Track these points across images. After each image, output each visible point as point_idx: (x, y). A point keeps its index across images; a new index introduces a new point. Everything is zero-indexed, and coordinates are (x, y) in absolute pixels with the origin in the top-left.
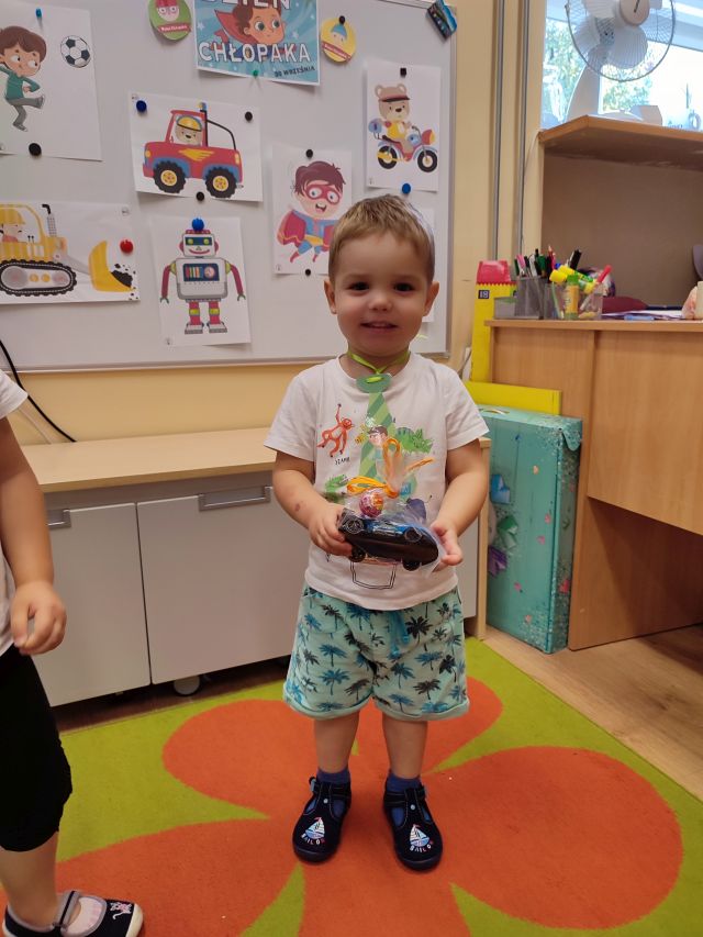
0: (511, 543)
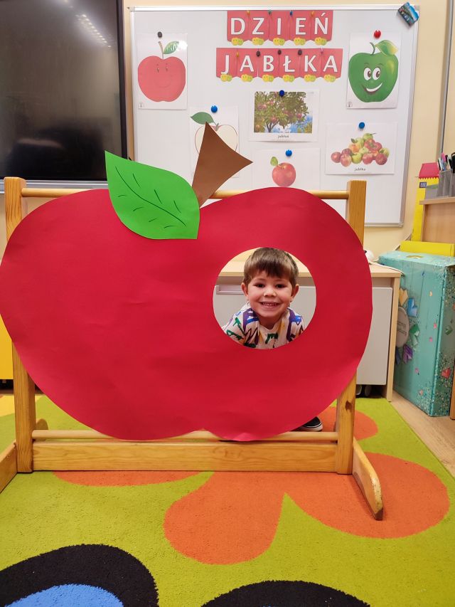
0: (415, 342)
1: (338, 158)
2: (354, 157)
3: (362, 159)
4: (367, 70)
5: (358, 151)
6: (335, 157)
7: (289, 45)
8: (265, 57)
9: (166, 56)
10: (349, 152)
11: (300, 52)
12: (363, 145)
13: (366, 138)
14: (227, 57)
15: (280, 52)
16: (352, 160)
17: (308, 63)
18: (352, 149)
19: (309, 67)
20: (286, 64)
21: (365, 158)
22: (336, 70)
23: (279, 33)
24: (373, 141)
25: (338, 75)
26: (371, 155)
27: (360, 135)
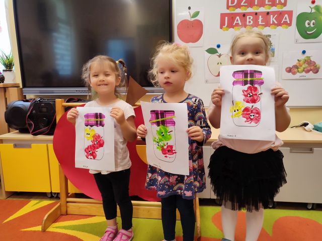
1: (289, 70)
2: (299, 69)
3: (304, 70)
4: (307, 21)
5: (301, 66)
6: (288, 69)
7: (262, 9)
8: (248, 17)
9: (193, 19)
10: (296, 67)
11: (268, 13)
12: (305, 63)
13: (306, 59)
14: (226, 18)
15: (256, 14)
16: (298, 71)
17: (272, 19)
18: (298, 65)
19: (273, 21)
20: (260, 20)
21: (305, 70)
22: (289, 22)
23: (256, 3)
24: (311, 60)
25: (290, 25)
26: (309, 68)
27: (303, 57)
